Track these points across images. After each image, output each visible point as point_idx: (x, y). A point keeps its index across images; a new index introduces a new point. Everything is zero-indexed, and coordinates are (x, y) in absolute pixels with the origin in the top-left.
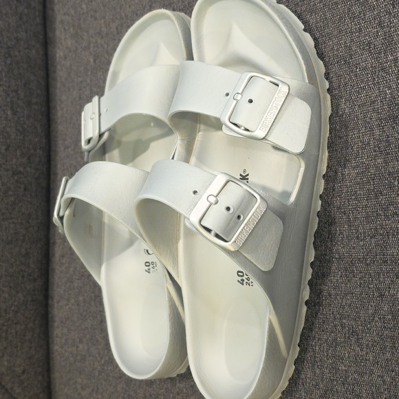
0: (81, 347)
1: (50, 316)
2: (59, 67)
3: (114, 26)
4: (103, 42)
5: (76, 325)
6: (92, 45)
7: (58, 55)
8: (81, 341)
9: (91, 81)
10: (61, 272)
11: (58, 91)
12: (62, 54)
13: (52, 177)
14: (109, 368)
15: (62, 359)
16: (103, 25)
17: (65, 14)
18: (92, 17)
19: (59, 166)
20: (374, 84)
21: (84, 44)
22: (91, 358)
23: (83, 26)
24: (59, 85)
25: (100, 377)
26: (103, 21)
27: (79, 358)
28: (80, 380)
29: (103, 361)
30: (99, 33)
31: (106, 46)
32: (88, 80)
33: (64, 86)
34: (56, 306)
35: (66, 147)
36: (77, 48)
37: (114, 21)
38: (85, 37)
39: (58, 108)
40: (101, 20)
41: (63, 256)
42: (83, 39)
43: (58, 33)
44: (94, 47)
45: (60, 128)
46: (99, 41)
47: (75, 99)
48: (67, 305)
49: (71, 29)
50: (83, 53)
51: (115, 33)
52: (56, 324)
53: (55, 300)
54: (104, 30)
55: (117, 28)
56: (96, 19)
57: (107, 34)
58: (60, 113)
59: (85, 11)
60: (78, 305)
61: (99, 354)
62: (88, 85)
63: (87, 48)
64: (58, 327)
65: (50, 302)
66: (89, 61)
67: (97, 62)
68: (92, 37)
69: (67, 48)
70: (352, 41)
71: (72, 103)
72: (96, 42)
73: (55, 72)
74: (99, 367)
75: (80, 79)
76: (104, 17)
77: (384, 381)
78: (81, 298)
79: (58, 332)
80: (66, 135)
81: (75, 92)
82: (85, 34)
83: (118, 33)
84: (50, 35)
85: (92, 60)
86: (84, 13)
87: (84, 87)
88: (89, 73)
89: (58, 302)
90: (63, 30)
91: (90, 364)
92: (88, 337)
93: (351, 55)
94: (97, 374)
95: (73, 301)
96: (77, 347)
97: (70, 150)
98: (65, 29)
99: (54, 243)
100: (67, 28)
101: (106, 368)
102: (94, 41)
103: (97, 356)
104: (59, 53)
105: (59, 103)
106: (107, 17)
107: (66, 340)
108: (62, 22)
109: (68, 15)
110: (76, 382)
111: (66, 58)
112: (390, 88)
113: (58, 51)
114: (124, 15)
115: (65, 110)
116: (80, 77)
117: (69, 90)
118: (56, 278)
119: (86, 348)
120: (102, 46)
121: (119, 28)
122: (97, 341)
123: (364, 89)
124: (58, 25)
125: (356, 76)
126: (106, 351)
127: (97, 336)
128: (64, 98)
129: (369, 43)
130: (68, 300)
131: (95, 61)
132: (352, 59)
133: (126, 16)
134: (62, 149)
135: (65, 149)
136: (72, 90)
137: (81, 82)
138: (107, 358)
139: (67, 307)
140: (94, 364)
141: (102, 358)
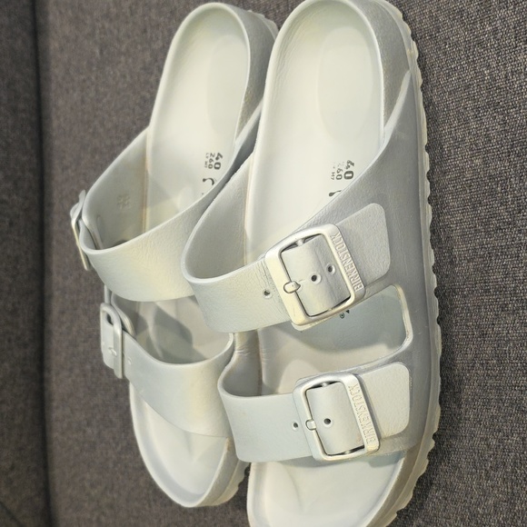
0: (89, 431)
1: (46, 394)
2: (53, 63)
3: (126, 4)
4: (112, 27)
5: (83, 402)
6: (98, 32)
7: (52, 48)
8: (89, 424)
9: (97, 78)
10: (61, 334)
12: (57, 45)
13: (46, 209)
14: (128, 457)
15: (64, 449)
16: (112, 5)
19: (55, 194)
20: (468, 63)
21: (88, 30)
22: (103, 445)
23: (84, 6)
24: (53, 86)
25: (116, 469)
27: (86, 445)
28: (88, 476)
29: (119, 449)
30: (107, 16)
31: (116, 32)
32: (93, 78)
33: (61, 87)
34: (54, 379)
35: (65, 168)
36: (77, 37)
38: (88, 22)
39: (54, 117)
41: (62, 313)
42: (85, 24)
43: (51, 18)
44: (100, 33)
45: (56, 143)
46: (107, 25)
47: (75, 103)
48: (69, 376)
49: (70, 12)
50: (86, 42)
51: (128, 14)
52: (55, 404)
53: (53, 373)
54: (114, 10)
55: (130, 8)
57: (117, 16)
58: (55, 124)
60: (85, 376)
61: (114, 438)
62: (93, 84)
63: (91, 35)
64: (57, 408)
65: (46, 375)
66: (94, 53)
67: (105, 53)
68: (97, 20)
69: (64, 37)
70: (439, 9)
71: (72, 109)
72: (103, 27)
73: (48, 70)
74: (114, 456)
75: (82, 77)
77: (488, 445)
78: (88, 367)
79: (57, 413)
80: (64, 152)
81: (75, 95)
82: (88, 17)
83: (132, 15)
84: (41, 21)
85: (97, 51)
87: (88, 87)
88: (94, 69)
89: (58, 374)
90: (58, 14)
91: (102, 453)
92: (98, 417)
93: (438, 28)
94: (111, 465)
95: (77, 371)
96: (85, 432)
97: (70, 171)
98: (60, 13)
99: (51, 297)
100: (63, 11)
101: (123, 457)
102: (101, 26)
103: (111, 441)
104: (54, 44)
105: (54, 109)
107: (69, 423)
108: (57, 3)
110: (83, 479)
111: (62, 50)
112: (488, 67)
115: (62, 119)
116: (82, 74)
117: (68, 92)
118: (54, 341)
119: (96, 432)
120: (111, 32)
121: (134, 7)
122: (111, 421)
123: (455, 70)
125: (445, 54)
126: (123, 435)
127: (111, 416)
128: (60, 102)
129: (461, 11)
130: (71, 370)
132: (439, 32)
134: (59, 171)
135: (63, 170)
136: (71, 92)
137: (84, 81)
138: (125, 444)
139: (70, 380)
140: (107, 453)
141: (117, 444)
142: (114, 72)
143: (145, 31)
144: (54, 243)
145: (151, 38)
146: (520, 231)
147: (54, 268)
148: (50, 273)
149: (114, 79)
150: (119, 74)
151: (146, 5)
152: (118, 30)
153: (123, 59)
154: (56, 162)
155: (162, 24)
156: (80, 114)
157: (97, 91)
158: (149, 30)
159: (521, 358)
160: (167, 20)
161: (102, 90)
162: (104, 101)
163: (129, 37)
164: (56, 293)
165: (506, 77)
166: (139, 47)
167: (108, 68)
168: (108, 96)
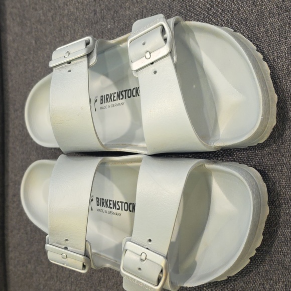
0: (29, 266)
1: (6, 243)
2: (9, 49)
3: (50, 14)
4: (42, 28)
5: (26, 249)
6: (34, 30)
7: (8, 39)
8: (29, 262)
9: (33, 58)
10: (13, 208)
11: (9, 68)
12: (11, 38)
13: (6, 134)
14: (51, 283)
15: (16, 276)
16: (41, 15)
17: (13, 7)
18: (33, 8)
19: (10, 125)
21: (28, 29)
22: (37, 275)
23: (26, 15)
24: (9, 62)
25: (45, 290)
26: (41, 11)
27: (28, 275)
29: (46, 278)
30: (39, 21)
31: (44, 31)
32: (31, 58)
33: (13, 63)
34: (10, 235)
35: (16, 110)
36: (22, 33)
37: (50, 11)
38: (28, 25)
39: (9, 80)
40: (40, 11)
42: (27, 26)
43: (8, 22)
45: (11, 96)
46: (39, 27)
47: (21, 73)
48: (18, 234)
49: (18, 19)
50: (27, 37)
51: (51, 20)
52: (10, 249)
53: (9, 231)
54: (43, 18)
55: (52, 16)
56: (36, 10)
57: (45, 21)
58: (10, 84)
59: (28, 4)
60: (27, 233)
61: (43, 272)
62: (31, 61)
63: (30, 33)
64: (12, 251)
65: (6, 232)
66: (32, 43)
67: (38, 43)
68: (34, 24)
69: (15, 33)
70: (233, 17)
71: (19, 76)
72: (37, 28)
73: (6, 52)
74: (43, 282)
75: (25, 57)
76: (42, 9)
77: (264, 288)
78: (29, 228)
79: (12, 255)
80: (15, 101)
81: (21, 68)
82: (28, 22)
83: (53, 21)
84: (3, 24)
85: (34, 42)
86: (27, 6)
87: (28, 63)
88: (32, 52)
89: (12, 232)
90: (12, 20)
91: (36, 280)
92: (34, 258)
94: (42, 287)
95: (22, 231)
96: (27, 267)
97: (18, 112)
98: (13, 19)
99: (8, 186)
100: (15, 18)
101: (49, 283)
102: (35, 27)
103: (42, 273)
105: (10, 76)
106: (45, 8)
107: (18, 261)
108: (11, 13)
109: (16, 8)
111: (14, 41)
113: (8, 36)
114: (57, 6)
115: (14, 81)
116: (25, 55)
118: (10, 212)
119: (33, 267)
122: (41, 261)
124: (8, 17)
126: (48, 269)
127: (41, 258)
128: (13, 72)
129: (246, 19)
130: (19, 230)
131: (36, 42)
133: (59, 7)
134: (13, 112)
135: (14, 112)
136: (19, 65)
137: (26, 59)
138: (49, 275)
139: (19, 235)
140: (39, 280)
141: (45, 275)
142: (43, 54)
143: (60, 30)
144: (10, 154)
145: (64, 34)
146: (283, 156)
147: (10, 169)
148: (8, 172)
149: (43, 58)
150: (45, 55)
151: (61, 15)
152: (45, 29)
153: (48, 47)
154: (11, 107)
155: (70, 26)
156: (24, 79)
157: (33, 65)
158: (63, 30)
159: (284, 235)
160: (73, 24)
161: (36, 65)
162: (38, 71)
163: (51, 34)
164: (11, 184)
165: (274, 60)
166: (57, 40)
167: (39, 52)
168: (40, 68)
